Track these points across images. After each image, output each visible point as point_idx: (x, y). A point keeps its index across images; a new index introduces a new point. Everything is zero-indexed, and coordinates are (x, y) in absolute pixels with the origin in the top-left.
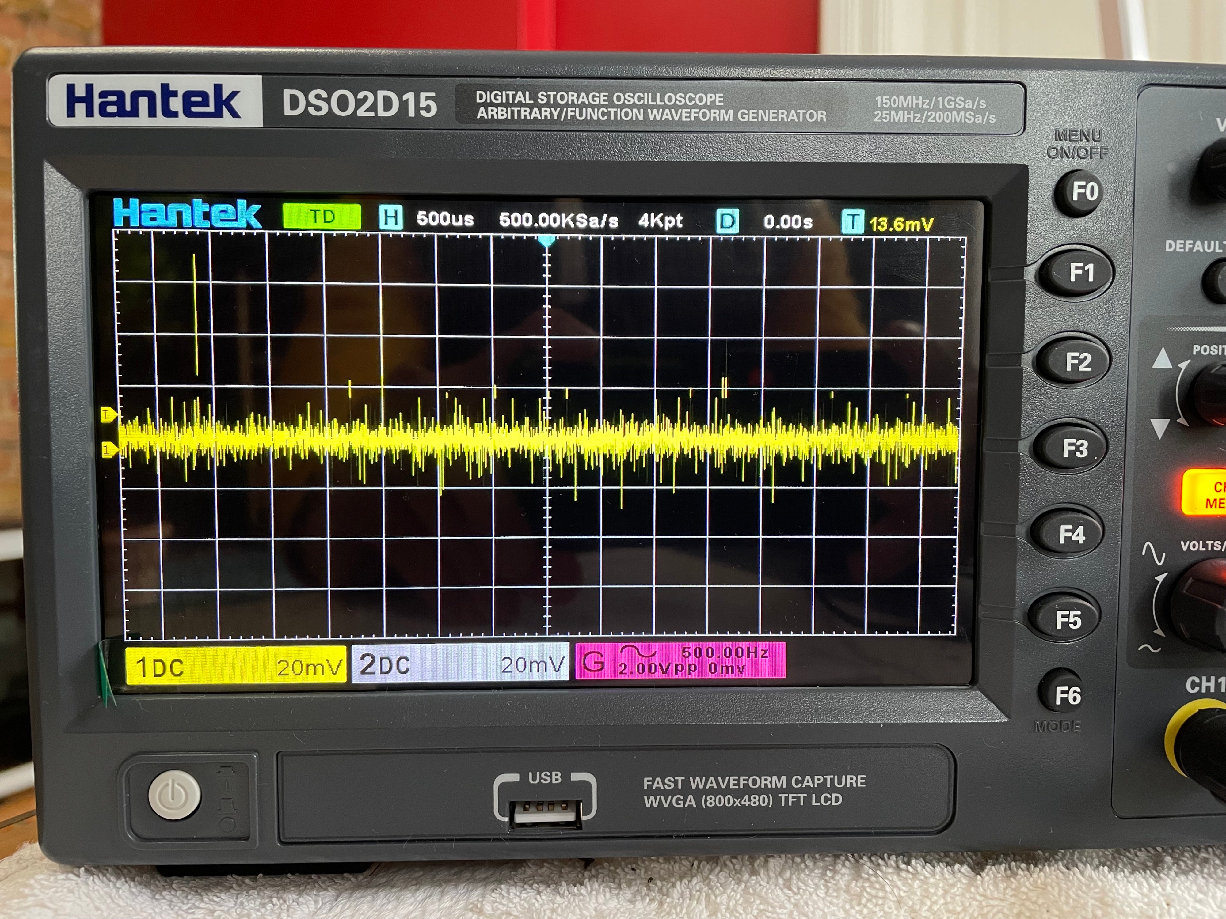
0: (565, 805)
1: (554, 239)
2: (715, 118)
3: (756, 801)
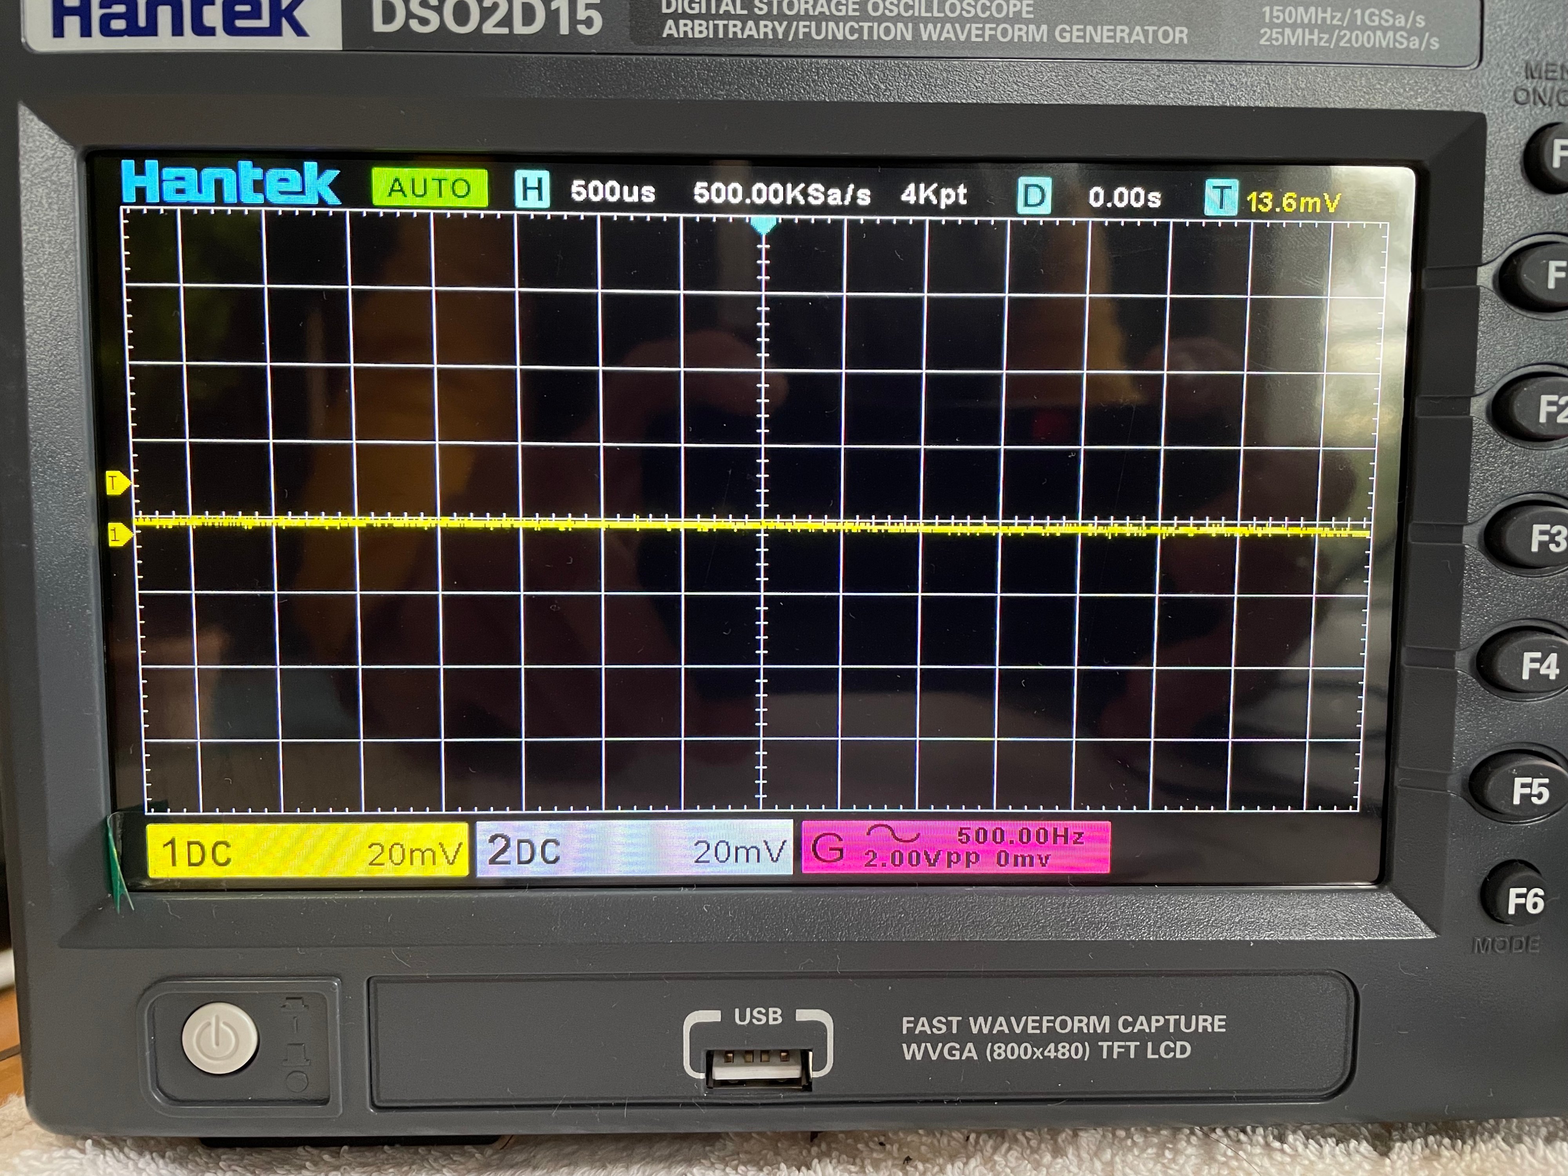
0: (786, 1056)
1: (775, 223)
2: (1020, 37)
3: (1064, 1051)
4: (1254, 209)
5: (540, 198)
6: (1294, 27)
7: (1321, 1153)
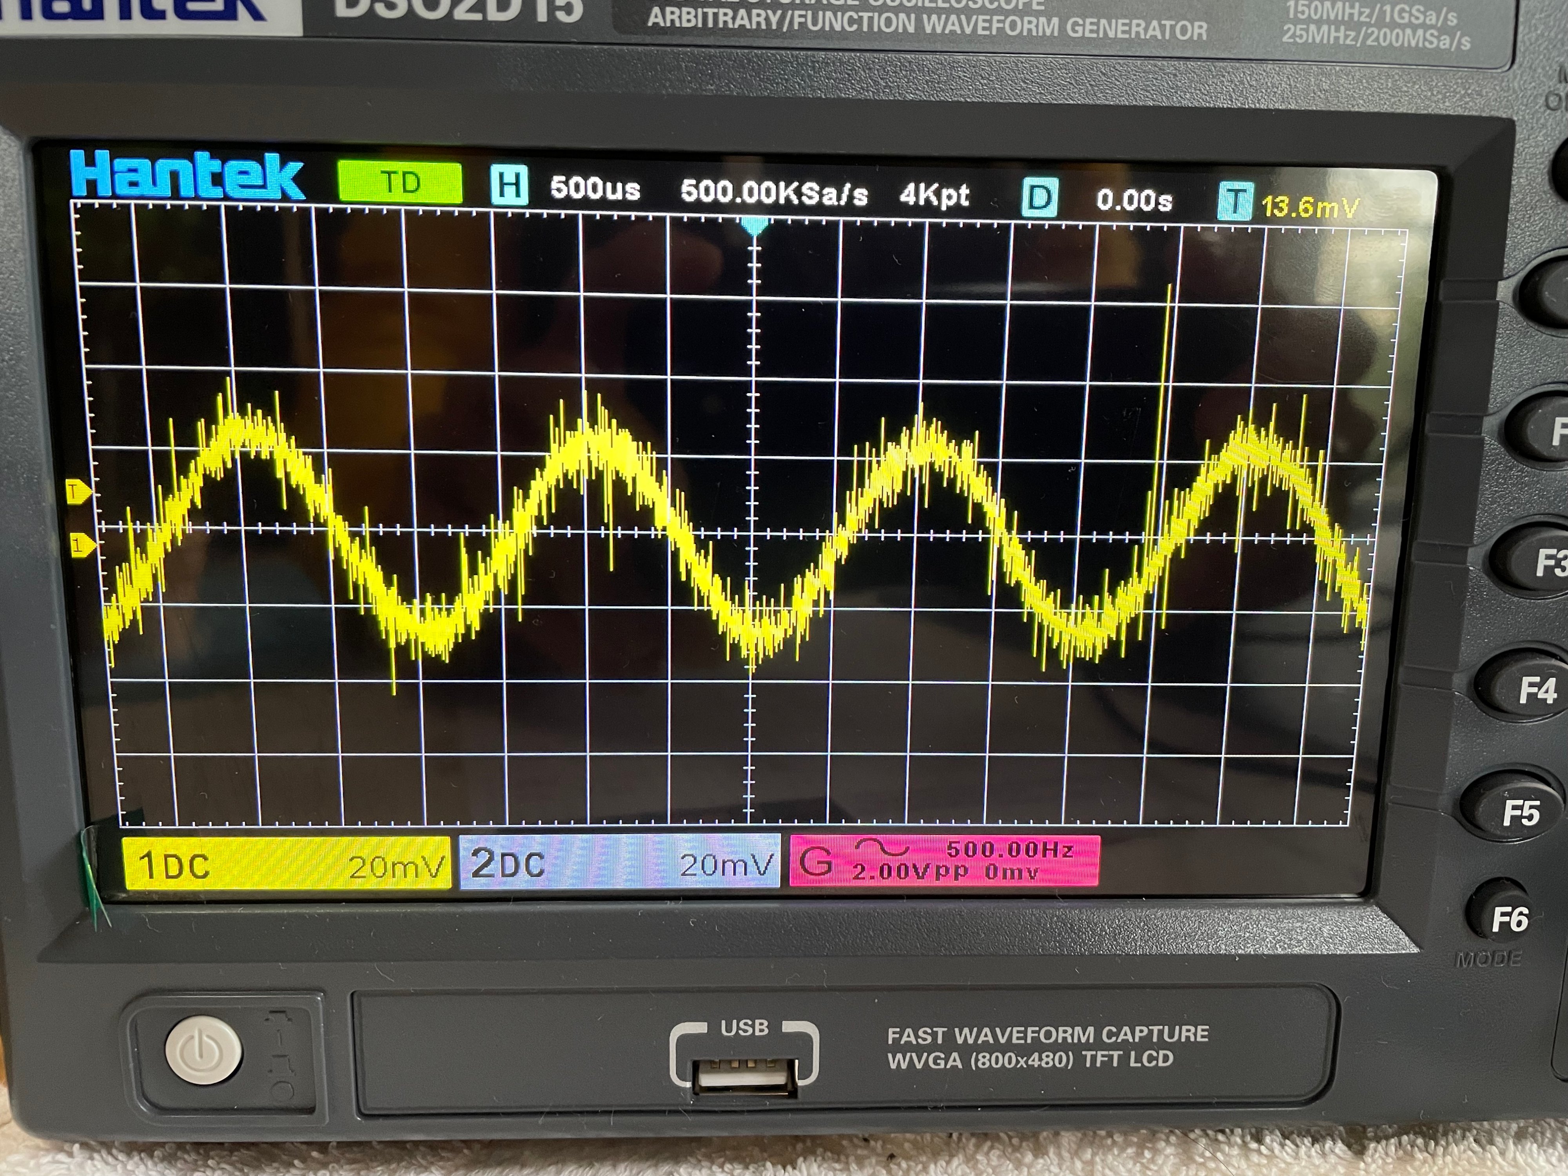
0: (771, 1065)
2: (1030, 30)
3: (1049, 1060)
4: (1268, 214)
5: (518, 194)
6: (1319, 23)
7: (1297, 1154)
